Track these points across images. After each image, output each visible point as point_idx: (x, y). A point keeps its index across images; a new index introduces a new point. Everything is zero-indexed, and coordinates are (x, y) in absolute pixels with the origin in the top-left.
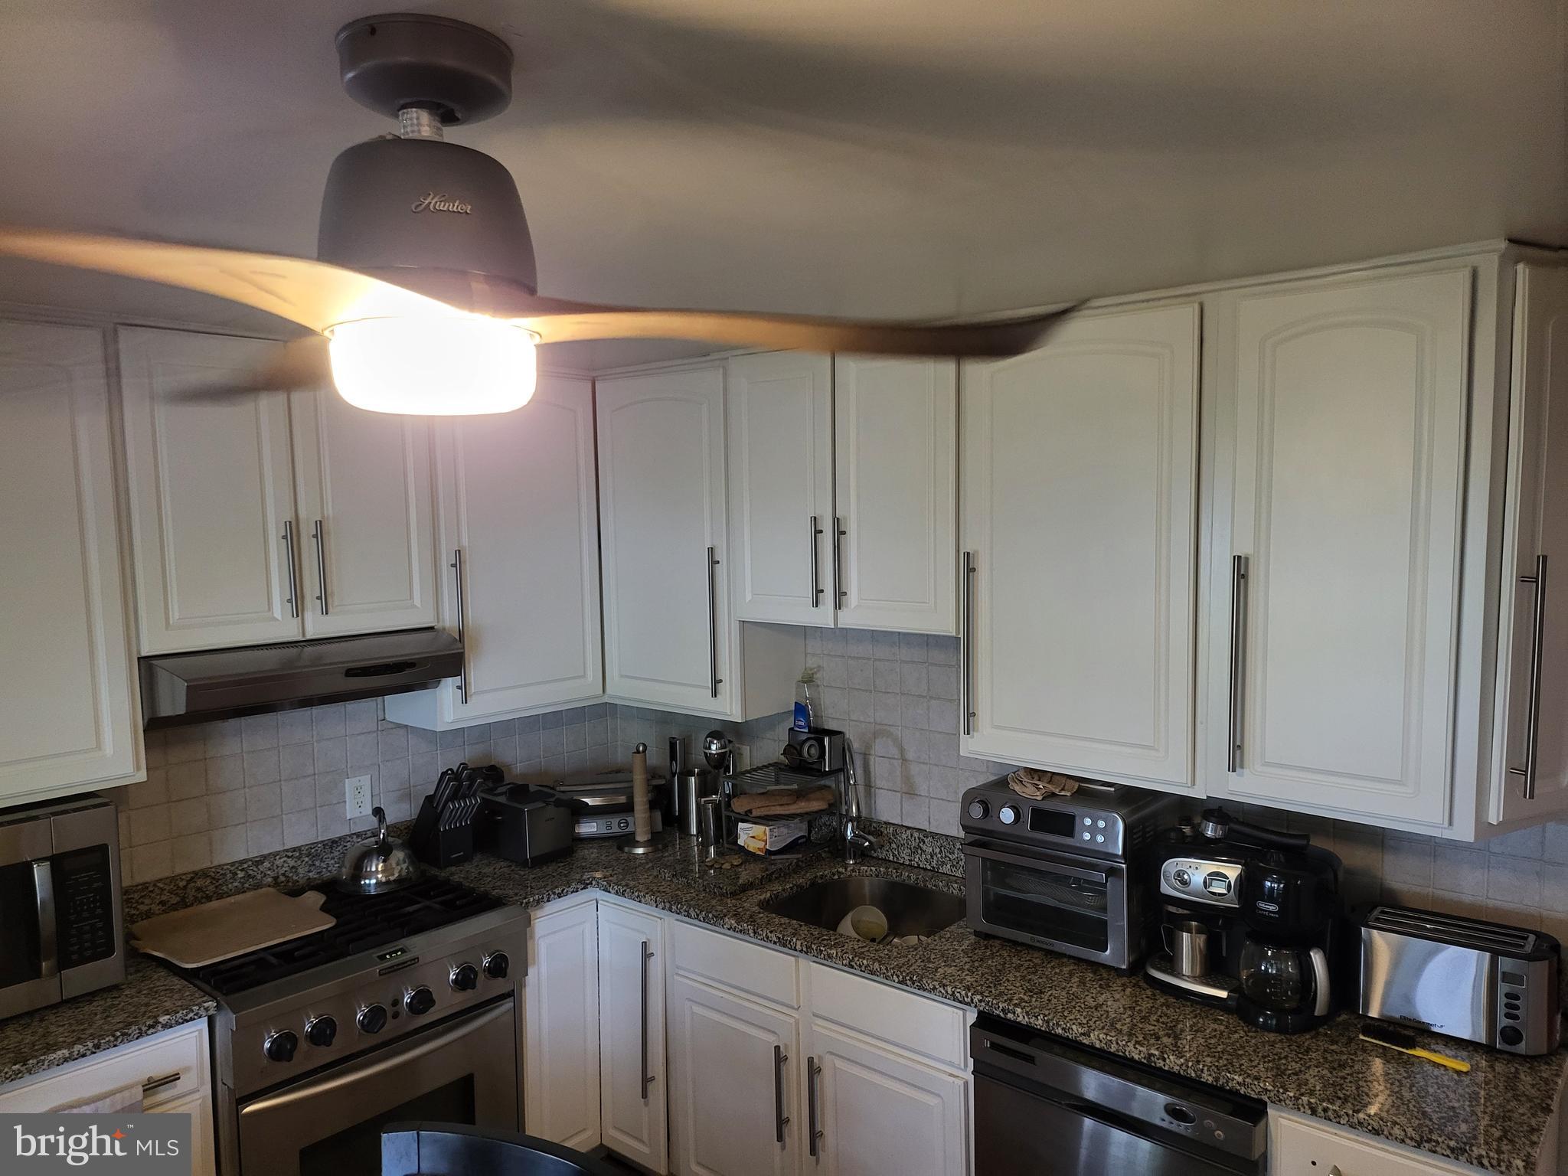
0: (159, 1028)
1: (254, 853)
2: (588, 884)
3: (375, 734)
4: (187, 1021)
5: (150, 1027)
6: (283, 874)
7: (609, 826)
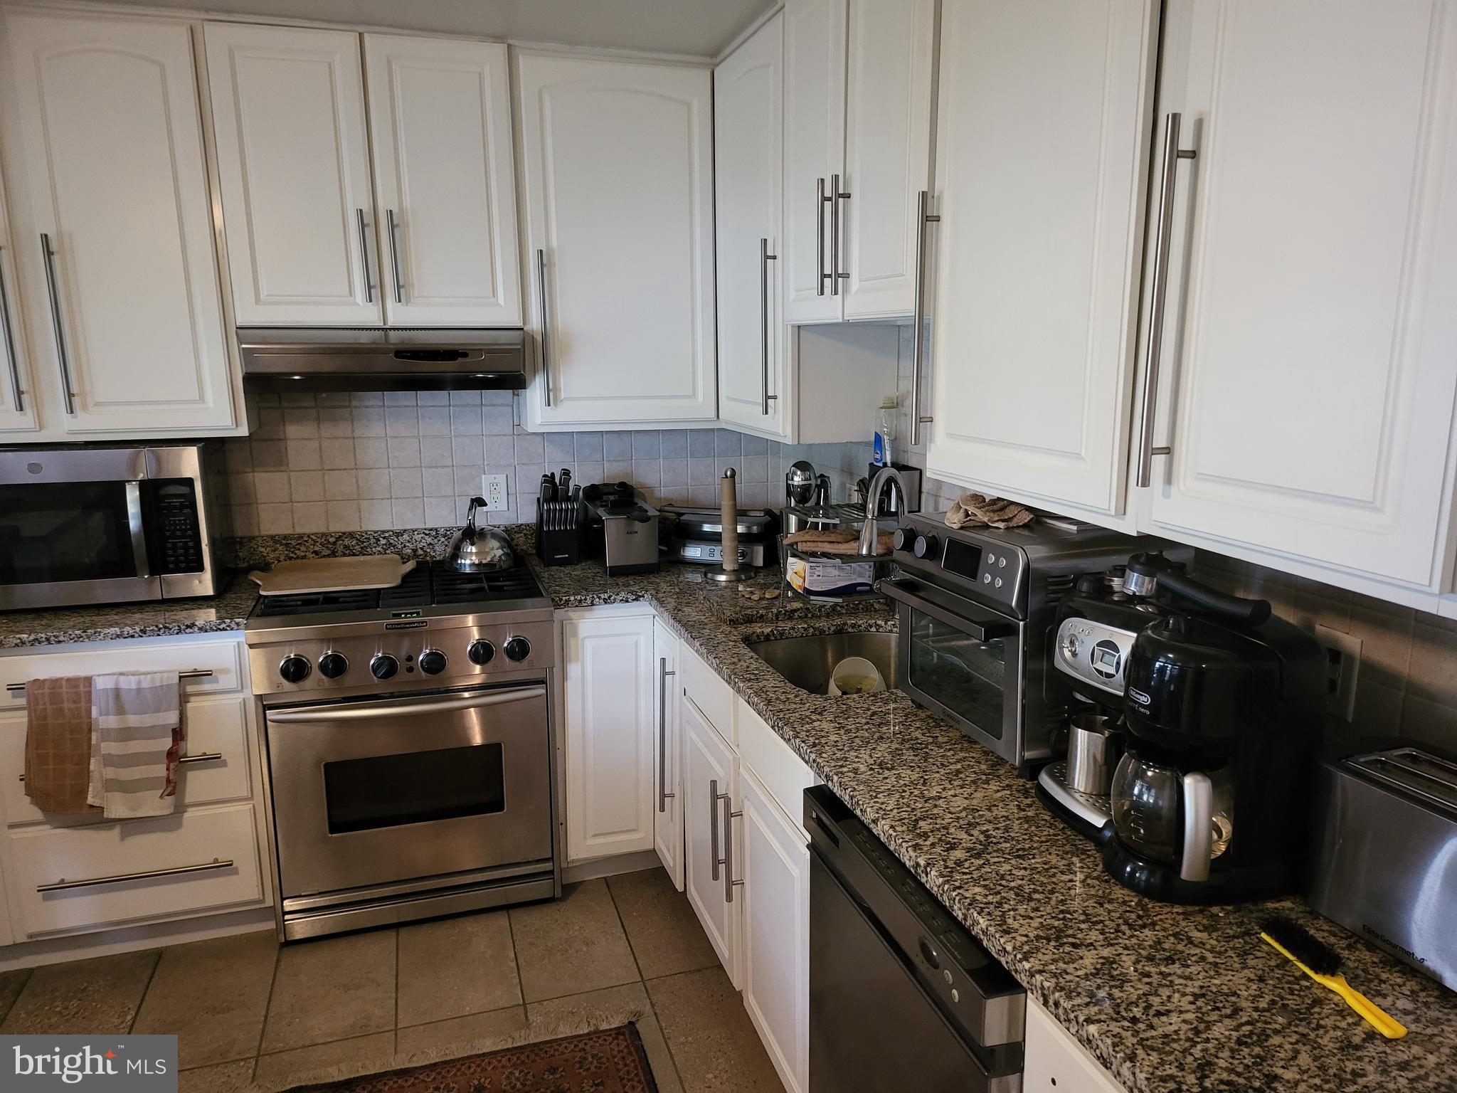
0: (196, 629)
1: (398, 527)
2: (640, 596)
3: (511, 438)
4: (221, 630)
5: (188, 627)
6: (422, 549)
7: (712, 553)
